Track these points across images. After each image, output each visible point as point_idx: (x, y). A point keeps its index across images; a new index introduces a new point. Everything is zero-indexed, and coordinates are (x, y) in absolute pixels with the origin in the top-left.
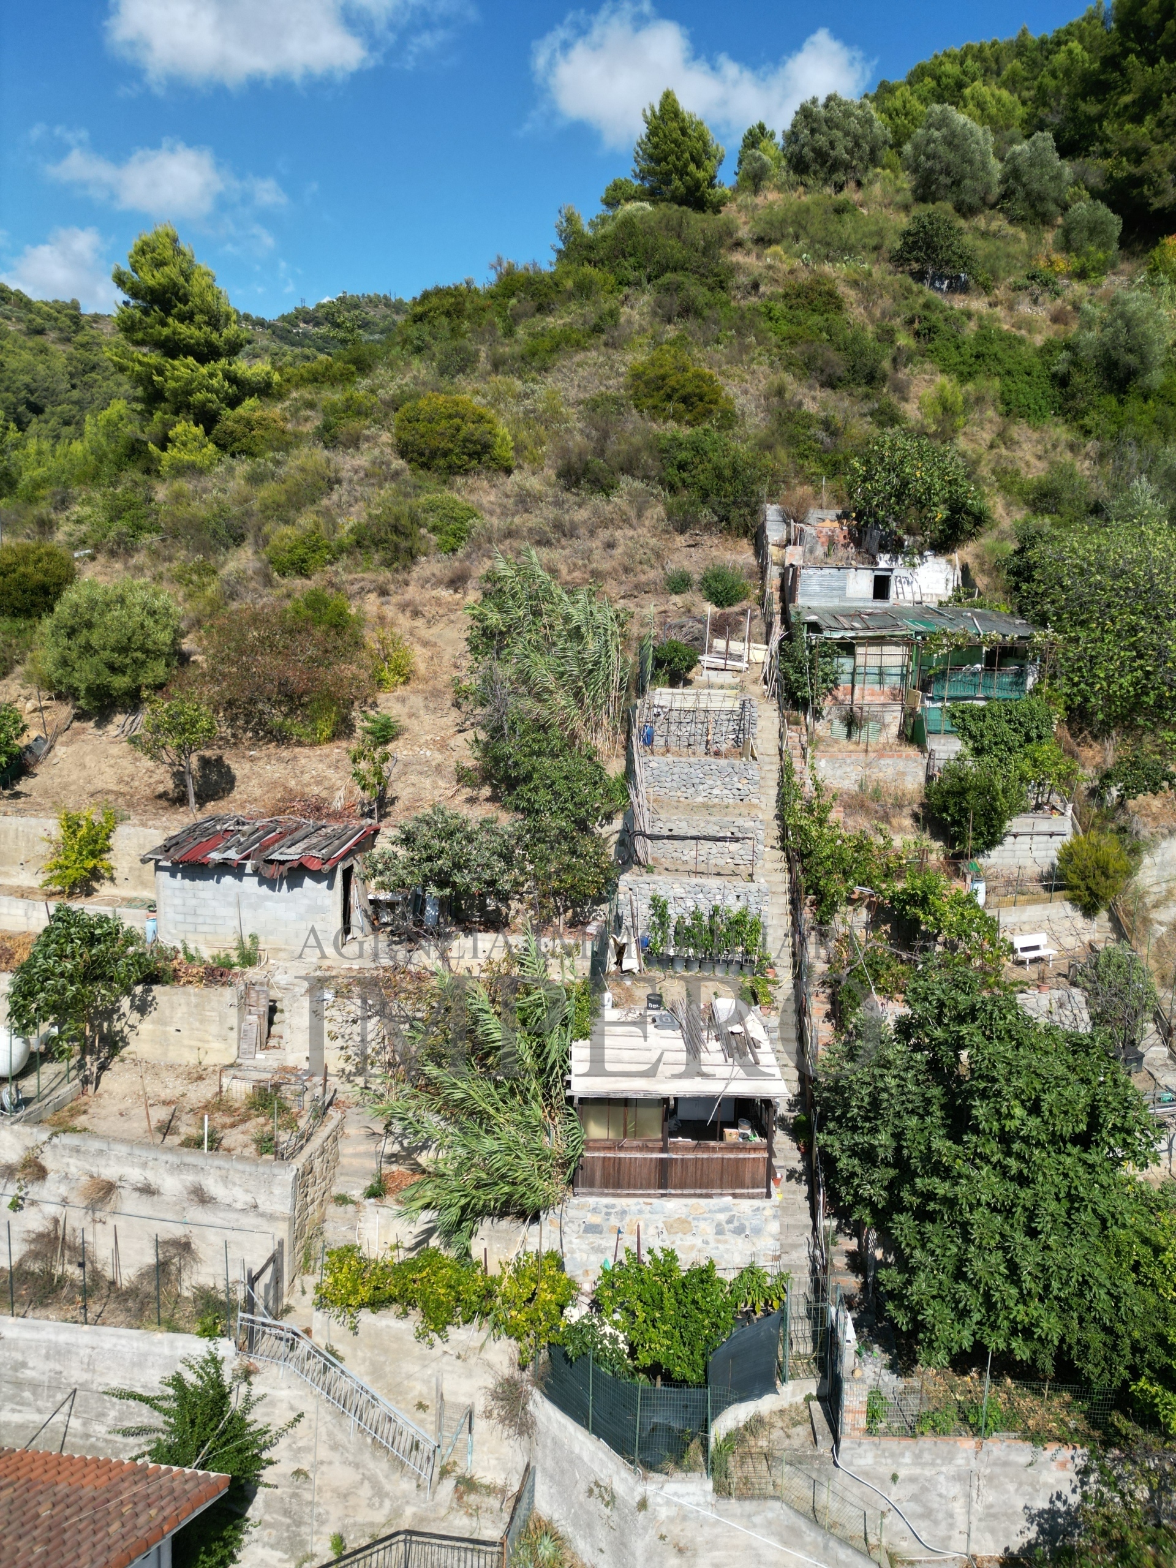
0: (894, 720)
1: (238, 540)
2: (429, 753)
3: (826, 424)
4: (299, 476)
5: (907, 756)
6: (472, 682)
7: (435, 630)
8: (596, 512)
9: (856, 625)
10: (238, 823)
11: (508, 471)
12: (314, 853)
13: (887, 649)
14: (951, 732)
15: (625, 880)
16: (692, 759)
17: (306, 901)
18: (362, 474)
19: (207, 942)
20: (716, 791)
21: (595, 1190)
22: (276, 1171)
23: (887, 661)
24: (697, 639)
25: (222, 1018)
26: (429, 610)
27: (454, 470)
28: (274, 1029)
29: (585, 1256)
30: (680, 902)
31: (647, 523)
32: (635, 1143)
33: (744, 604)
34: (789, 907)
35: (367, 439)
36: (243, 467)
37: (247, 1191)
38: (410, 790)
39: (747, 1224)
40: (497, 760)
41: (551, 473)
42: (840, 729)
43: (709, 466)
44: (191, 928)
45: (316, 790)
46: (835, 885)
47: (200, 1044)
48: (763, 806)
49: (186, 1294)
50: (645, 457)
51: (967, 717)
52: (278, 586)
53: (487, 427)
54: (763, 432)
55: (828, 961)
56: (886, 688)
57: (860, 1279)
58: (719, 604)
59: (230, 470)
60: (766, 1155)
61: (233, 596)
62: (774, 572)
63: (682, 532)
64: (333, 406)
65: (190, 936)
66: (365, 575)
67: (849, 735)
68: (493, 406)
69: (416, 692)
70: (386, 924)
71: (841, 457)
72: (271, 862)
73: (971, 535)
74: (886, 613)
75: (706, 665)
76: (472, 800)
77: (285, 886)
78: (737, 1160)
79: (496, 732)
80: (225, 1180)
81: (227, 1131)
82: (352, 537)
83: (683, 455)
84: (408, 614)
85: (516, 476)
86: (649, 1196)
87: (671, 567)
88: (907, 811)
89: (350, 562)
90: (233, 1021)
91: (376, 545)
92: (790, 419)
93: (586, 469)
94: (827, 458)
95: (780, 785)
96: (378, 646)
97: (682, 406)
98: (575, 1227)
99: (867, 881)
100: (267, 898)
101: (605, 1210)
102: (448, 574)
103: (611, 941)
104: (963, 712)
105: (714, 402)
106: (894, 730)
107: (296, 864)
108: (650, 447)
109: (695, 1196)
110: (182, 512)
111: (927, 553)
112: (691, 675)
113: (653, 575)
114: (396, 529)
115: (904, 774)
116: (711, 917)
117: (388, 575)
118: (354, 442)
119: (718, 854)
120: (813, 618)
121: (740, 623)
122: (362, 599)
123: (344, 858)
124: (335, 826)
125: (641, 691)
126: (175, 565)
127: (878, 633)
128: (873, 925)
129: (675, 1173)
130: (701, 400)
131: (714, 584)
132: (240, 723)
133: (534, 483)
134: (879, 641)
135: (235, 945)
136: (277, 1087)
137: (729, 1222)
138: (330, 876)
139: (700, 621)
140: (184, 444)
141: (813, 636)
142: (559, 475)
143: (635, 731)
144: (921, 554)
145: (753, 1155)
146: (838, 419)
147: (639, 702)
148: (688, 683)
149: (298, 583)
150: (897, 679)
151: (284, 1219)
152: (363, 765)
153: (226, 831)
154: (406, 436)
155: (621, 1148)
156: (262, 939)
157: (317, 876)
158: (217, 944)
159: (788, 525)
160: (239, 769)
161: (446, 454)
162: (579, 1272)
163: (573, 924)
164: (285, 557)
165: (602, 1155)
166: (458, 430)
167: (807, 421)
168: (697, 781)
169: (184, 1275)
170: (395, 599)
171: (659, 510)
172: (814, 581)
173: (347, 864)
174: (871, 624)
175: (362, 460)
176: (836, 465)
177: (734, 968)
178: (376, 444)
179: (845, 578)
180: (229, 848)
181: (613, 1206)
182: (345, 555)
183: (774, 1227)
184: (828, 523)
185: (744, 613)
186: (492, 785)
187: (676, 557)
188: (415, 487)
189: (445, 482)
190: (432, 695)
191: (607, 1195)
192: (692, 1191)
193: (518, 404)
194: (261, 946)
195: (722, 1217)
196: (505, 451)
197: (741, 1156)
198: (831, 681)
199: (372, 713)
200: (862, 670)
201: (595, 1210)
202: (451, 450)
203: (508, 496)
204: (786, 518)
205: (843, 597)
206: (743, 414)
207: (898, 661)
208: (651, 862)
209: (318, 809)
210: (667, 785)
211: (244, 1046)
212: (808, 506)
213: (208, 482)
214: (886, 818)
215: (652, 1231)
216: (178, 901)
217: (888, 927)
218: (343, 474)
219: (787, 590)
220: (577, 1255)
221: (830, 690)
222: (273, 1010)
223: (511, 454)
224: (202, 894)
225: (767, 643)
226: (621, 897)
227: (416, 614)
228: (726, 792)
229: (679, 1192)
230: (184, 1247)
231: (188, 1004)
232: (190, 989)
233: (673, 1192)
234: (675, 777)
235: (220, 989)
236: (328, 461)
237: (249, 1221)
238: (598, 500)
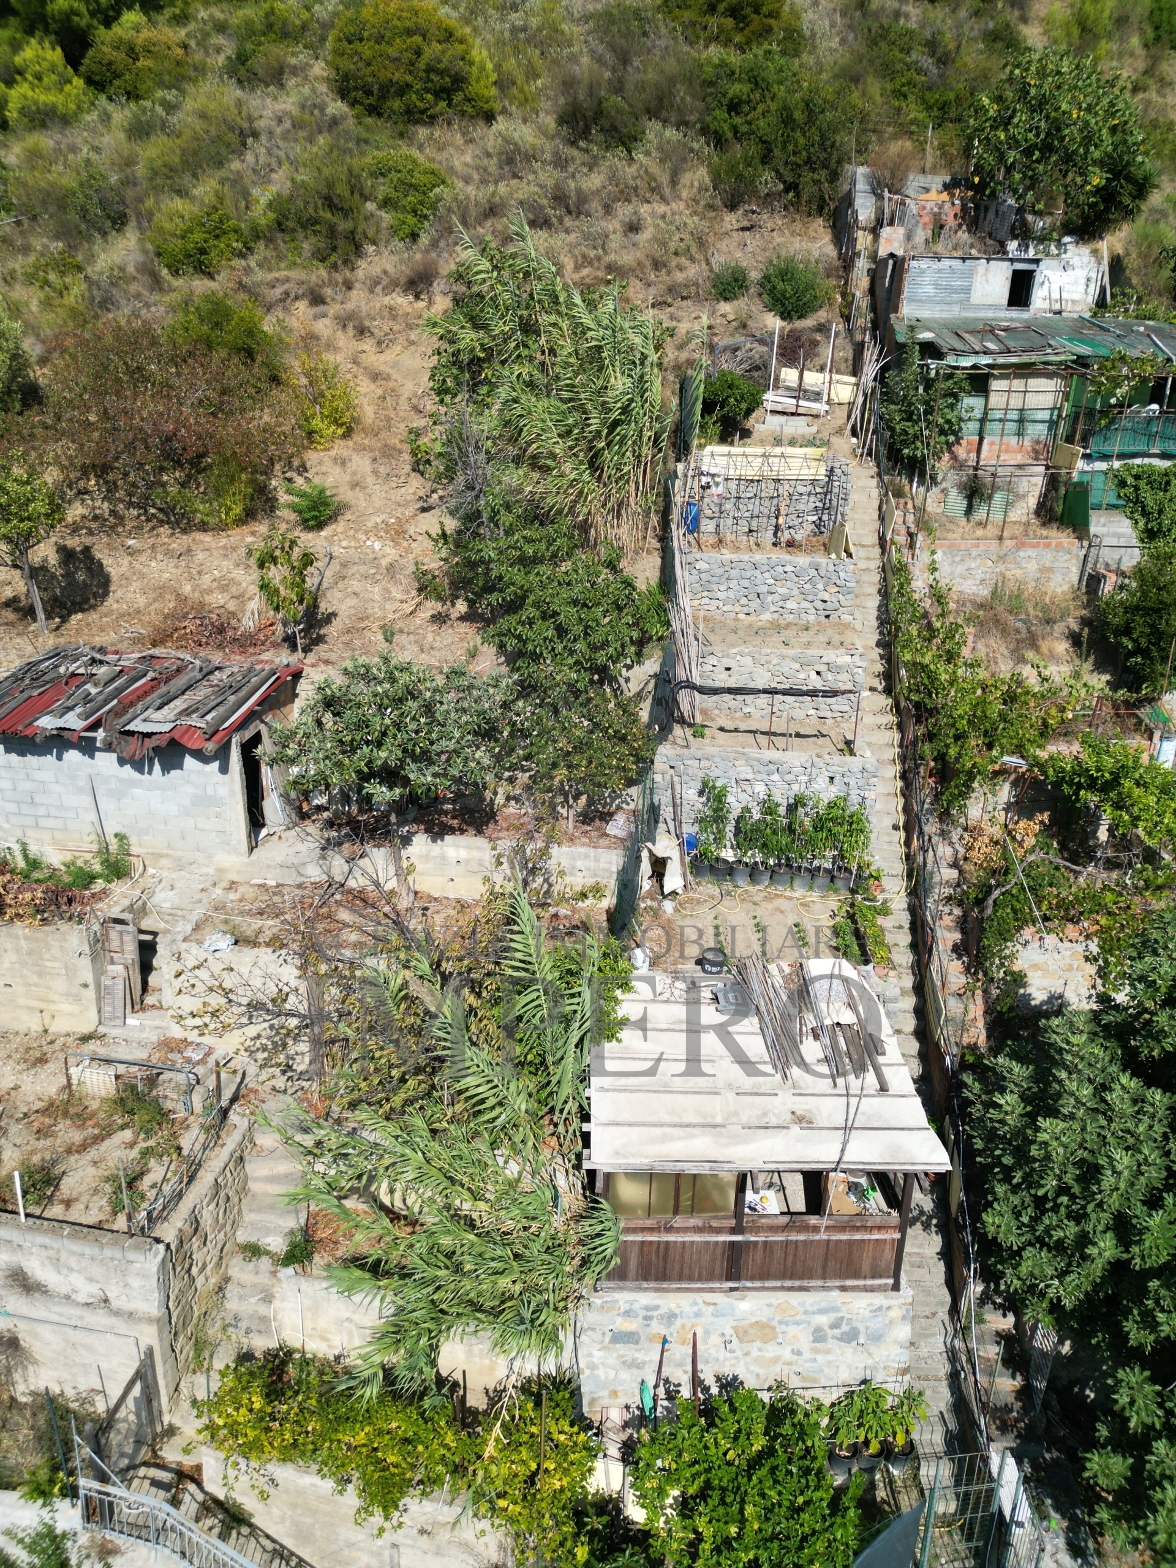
0: (1033, 486)
1: (119, 221)
2: (377, 545)
3: (932, 45)
4: (199, 125)
5: (1059, 545)
6: (433, 441)
7: (389, 356)
8: (613, 178)
9: (992, 346)
10: (93, 661)
11: (489, 117)
12: (195, 720)
13: (1034, 383)
14: (1115, 507)
15: (664, 753)
16: (758, 557)
17: (190, 789)
18: (288, 124)
19: (55, 842)
20: (791, 605)
21: (628, 1284)
22: (131, 1256)
23: (1032, 401)
24: (757, 368)
25: (70, 972)
26: (379, 326)
27: (415, 116)
28: (152, 980)
29: (612, 1374)
30: (745, 786)
31: (684, 194)
32: (693, 1222)
33: (822, 315)
34: (900, 784)
35: (295, 71)
36: (122, 114)
37: (91, 1280)
38: (352, 602)
39: (861, 1327)
40: (472, 565)
41: (549, 121)
42: (957, 501)
43: (774, 106)
44: (30, 822)
45: (217, 599)
46: (972, 752)
47: (42, 1006)
48: (858, 626)
49: (23, 1399)
50: (681, 93)
51: (1142, 484)
52: (172, 290)
53: (460, 48)
54: (843, 57)
55: (954, 865)
56: (1027, 442)
57: (1018, 1382)
58: (785, 316)
59: (106, 118)
60: (897, 1236)
61: (107, 303)
62: (862, 265)
63: (732, 207)
64: (248, 23)
65: (30, 832)
66: (291, 274)
67: (969, 511)
68: (467, 21)
69: (361, 449)
70: (319, 809)
71: (951, 96)
72: (131, 733)
73: (1129, 214)
74: (1028, 327)
75: (769, 406)
76: (439, 619)
77: (157, 767)
78: (851, 1243)
79: (472, 518)
80: (56, 1263)
81: (72, 1159)
82: (271, 215)
83: (737, 89)
84: (351, 332)
85: (501, 124)
86: (712, 1290)
87: (719, 260)
88: (1059, 628)
89: (269, 253)
90: (88, 976)
91: (304, 227)
92: (883, 37)
93: (599, 113)
94: (932, 97)
95: (884, 593)
96: (304, 381)
97: (729, 22)
98: (597, 1336)
99: (1019, 750)
100: (133, 784)
101: (643, 1313)
102: (406, 271)
103: (645, 854)
104: (1137, 477)
105: (774, 14)
106: (1032, 502)
107: (163, 742)
108: (689, 79)
109: (782, 1288)
110: (39, 179)
111: (1067, 239)
112: (750, 422)
113: (692, 271)
114: (330, 202)
115: (1050, 570)
116: (792, 809)
117: (323, 272)
118: (277, 76)
119: (802, 711)
120: (926, 336)
121: (815, 344)
122: (286, 309)
123: (242, 725)
124: (235, 664)
125: (682, 448)
126: (32, 259)
127: (1025, 359)
128: (1022, 807)
129: (753, 1260)
130: (757, 11)
131: (780, 286)
133: (525, 134)
134: (1025, 371)
135: (95, 847)
136: (152, 1081)
137: (835, 1325)
138: (222, 755)
139: (762, 342)
140: (39, 77)
141: (933, 364)
142: (562, 121)
143: (675, 515)
144: (1059, 244)
145: (876, 1236)
146: (949, 39)
147: (680, 467)
148: (746, 434)
149: (200, 285)
150: (1043, 429)
151: (150, 1320)
152: (277, 574)
153: (74, 675)
154: (346, 65)
155: (669, 1229)
156: (133, 840)
157: (199, 755)
158: (71, 845)
159: (880, 197)
160: (114, 565)
161: (404, 89)
162: (603, 1393)
163: (586, 818)
164: (175, 245)
165: (639, 1238)
166: (418, 53)
167: (906, 41)
168: (763, 589)
169: (17, 1376)
170: (333, 309)
171: (697, 176)
172: (927, 279)
173: (248, 734)
174: (1011, 344)
175: (288, 103)
176: (944, 107)
177: (822, 880)
178: (306, 78)
179: (971, 274)
180: (70, 709)
181: (656, 1308)
182: (261, 245)
183: (904, 1332)
184: (933, 195)
185: (823, 328)
186: (467, 599)
187: (723, 245)
188: (359, 141)
189: (401, 135)
190: (384, 455)
191: (646, 1290)
192: (778, 1284)
193: (502, 20)
194: (134, 850)
195: (823, 1320)
196: (484, 88)
197: (858, 1236)
198: (951, 431)
199: (299, 481)
200: (999, 415)
201: (627, 1314)
202: (409, 86)
203: (488, 155)
204: (876, 189)
205: (965, 304)
206: (813, 35)
207: (1048, 400)
208: (699, 719)
209: (221, 630)
210: (719, 595)
211: (107, 1009)
212: (907, 169)
213: (76, 136)
214: (1032, 642)
215: (715, 1340)
217: (1045, 817)
218: (260, 124)
219: (881, 294)
220: (601, 1372)
221: (949, 445)
222: (147, 950)
223: (494, 91)
224: (38, 775)
225: (854, 374)
226: (658, 778)
227: (362, 331)
228: (805, 605)
229: (758, 1284)
230: (11, 1343)
231: (18, 950)
232: (20, 929)
233: (749, 1284)
234: (733, 584)
235: (64, 926)
236: (239, 104)
237: (98, 1319)
238: (615, 159)
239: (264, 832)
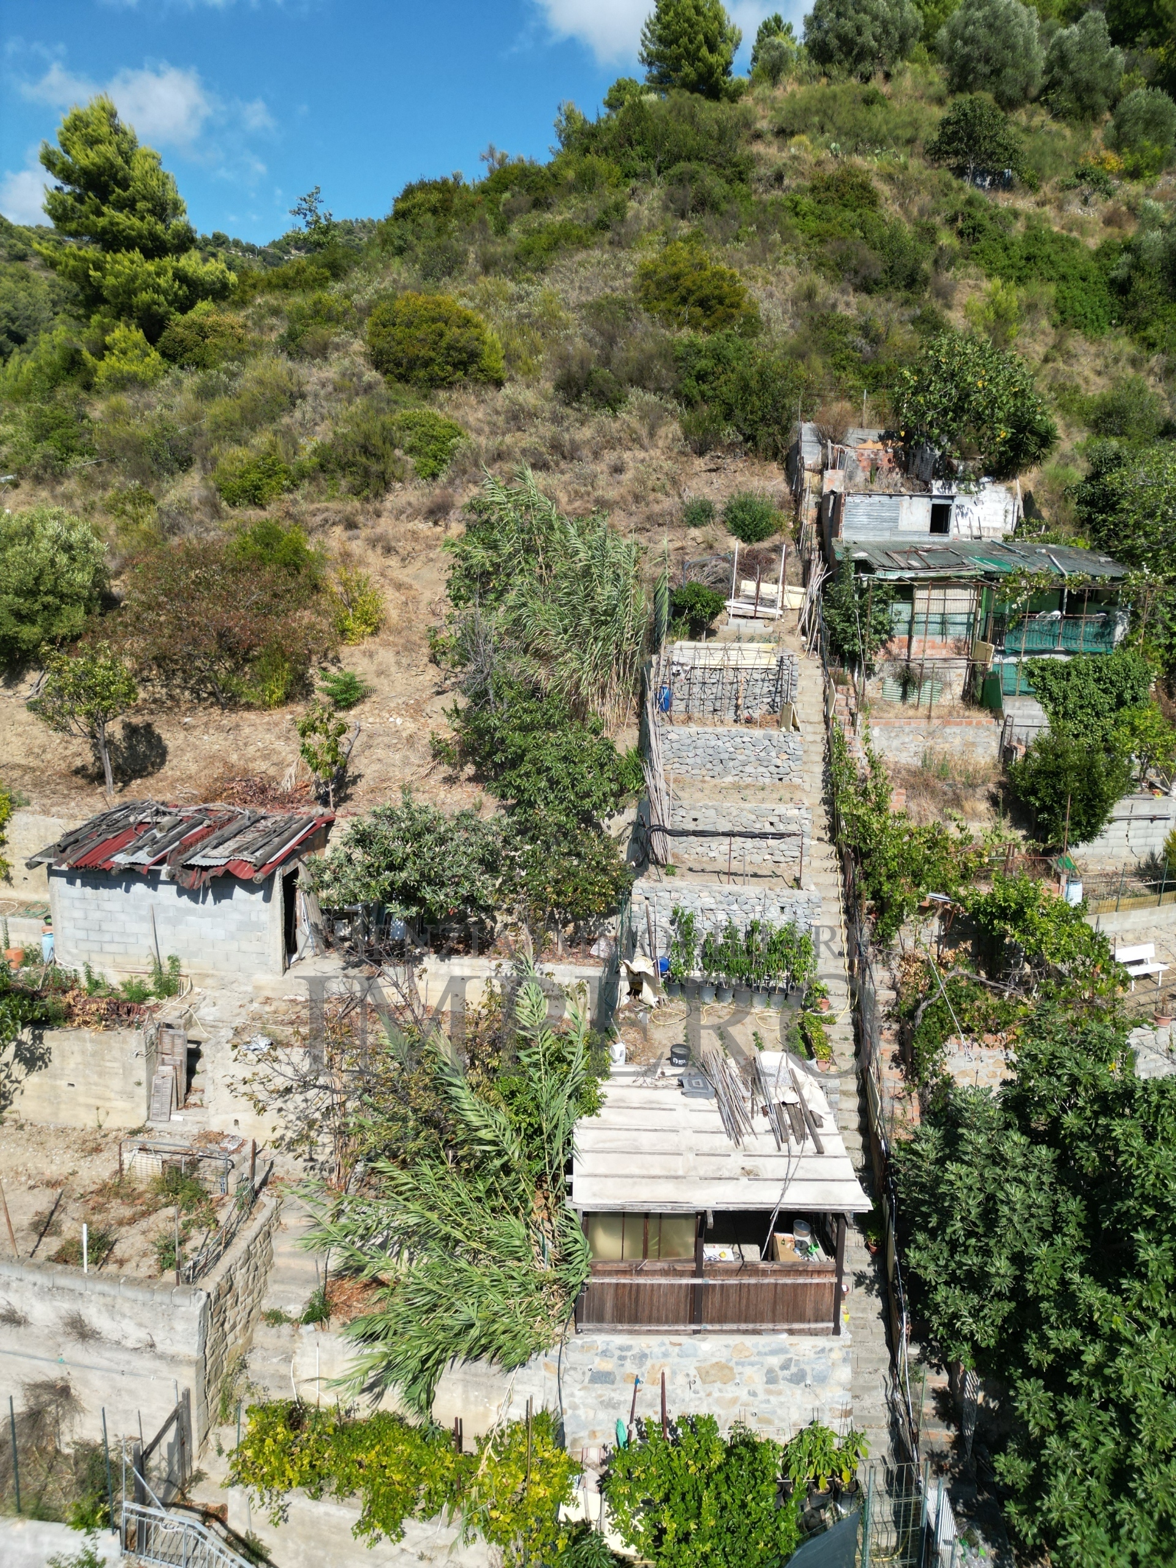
0: (958, 677)
1: (185, 464)
2: (399, 721)
3: (865, 330)
4: (256, 390)
5: (979, 723)
6: (450, 635)
7: (410, 570)
8: (600, 430)
9: (915, 563)
10: (158, 813)
11: (499, 384)
12: (246, 856)
13: (951, 593)
14: (1027, 693)
15: (640, 886)
16: (720, 730)
17: (237, 916)
18: (330, 388)
19: (116, 965)
20: (749, 769)
21: (605, 1326)
22: (178, 1300)
23: (951, 607)
24: (721, 581)
25: (127, 1070)
26: (403, 546)
27: (436, 383)
28: (196, 1081)
29: (591, 1413)
30: (709, 914)
31: (661, 443)
32: (659, 1265)
33: (776, 539)
34: (843, 917)
35: (337, 347)
36: (191, 380)
37: (140, 1325)
38: (376, 767)
39: (808, 1369)
40: (480, 733)
41: (548, 386)
42: (894, 689)
43: (733, 377)
44: (96, 947)
45: (260, 766)
46: (901, 891)
47: (99, 1103)
48: (807, 787)
49: (67, 1451)
50: (658, 366)
51: (1048, 674)
52: (229, 517)
53: (474, 332)
54: (792, 338)
55: (893, 987)
56: (950, 640)
57: (952, 1432)
58: (746, 539)
59: (178, 383)
60: (834, 1280)
61: (173, 529)
62: (810, 501)
63: (701, 453)
64: (300, 310)
65: (95, 957)
66: (330, 505)
67: (904, 696)
68: (482, 310)
69: (386, 644)
70: (344, 939)
71: (883, 368)
72: (191, 867)
73: (1037, 459)
74: (947, 549)
75: (732, 611)
76: (450, 780)
77: (210, 897)
78: (795, 1286)
79: (480, 697)
80: (111, 1310)
81: (124, 1230)
82: (315, 459)
83: (703, 364)
84: (379, 550)
85: (508, 389)
86: (677, 1333)
87: (689, 495)
88: (981, 791)
89: (312, 489)
90: (141, 1074)
91: (343, 469)
92: (824, 324)
93: (589, 380)
94: (867, 369)
95: (828, 760)
96: (341, 589)
97: (698, 311)
98: (577, 1376)
99: (943, 887)
100: (189, 912)
101: (618, 1353)
102: (427, 502)
103: (623, 971)
104: (1043, 669)
105: (736, 305)
106: (958, 690)
107: (220, 872)
108: (663, 355)
109: (738, 1332)
110: (119, 431)
111: (985, 479)
112: (716, 624)
113: (667, 503)
114: (365, 450)
115: (973, 744)
116: (749, 934)
117: (357, 504)
118: (322, 351)
119: (756, 854)
120: (861, 555)
121: (771, 561)
122: (325, 533)
123: (284, 861)
124: (277, 816)
125: (656, 645)
126: (110, 493)
127: (942, 573)
128: (948, 939)
129: (712, 1303)
130: (721, 303)
131: (740, 515)
132: (177, 681)
133: (529, 397)
134: (942, 583)
135: (150, 969)
136: (194, 1165)
137: (785, 1367)
138: (266, 886)
139: (725, 559)
140: (124, 352)
141: (865, 577)
142: (558, 387)
143: (650, 695)
144: (977, 482)
145: (816, 1280)
146: (879, 324)
147: (654, 658)
148: (711, 633)
149: (253, 515)
150: (962, 630)
151: (189, 1363)
152: (316, 740)
153: (141, 823)
154: (381, 343)
155: (640, 1272)
156: (184, 962)
157: (250, 886)
158: (129, 968)
159: (825, 446)
160: (171, 738)
161: (427, 363)
162: (583, 1434)
163: (572, 942)
164: (235, 483)
165: (613, 1280)
166: (441, 335)
167: (841, 326)
168: (725, 756)
169: (64, 1427)
170: (364, 533)
171: (672, 429)
172: (861, 511)
173: (289, 869)
174: (931, 562)
175: (331, 372)
176: (877, 376)
177: (777, 997)
178: (346, 353)
179: (897, 508)
180: (140, 848)
181: (629, 1348)
182: (306, 482)
183: (845, 1374)
184: (869, 445)
185: (777, 549)
186: (475, 763)
187: (694, 483)
188: (389, 401)
189: (425, 397)
190: (406, 649)
191: (621, 1332)
192: (734, 1327)
193: (510, 309)
194: (184, 971)
195: (775, 1361)
196: (495, 362)
197: (801, 1280)
198: (885, 631)
199: (333, 670)
200: (923, 618)
201: (605, 1353)
202: (432, 360)
203: (497, 413)
204: (822, 439)
205: (894, 530)
206: (769, 320)
207: (965, 607)
208: (671, 861)
209: (263, 790)
210: (689, 761)
211: (156, 1106)
212: (846, 426)
213: (151, 396)
214: (957, 801)
215: (681, 1380)
216: (78, 914)
217: (968, 945)
218: (308, 388)
219: (826, 522)
220: (581, 1412)
221: (883, 643)
222: (194, 1055)
223: (502, 364)
224: (107, 906)
225: (804, 585)
226: (635, 908)
227: (389, 550)
228: (762, 769)
229: (717, 1327)
230: (63, 1392)
231: (83, 1052)
232: (86, 1033)
233: (709, 1327)
234: (699, 751)
235: (124, 1032)
236: (291, 373)
237: (144, 1363)
238: (603, 417)
239: (295, 957)
